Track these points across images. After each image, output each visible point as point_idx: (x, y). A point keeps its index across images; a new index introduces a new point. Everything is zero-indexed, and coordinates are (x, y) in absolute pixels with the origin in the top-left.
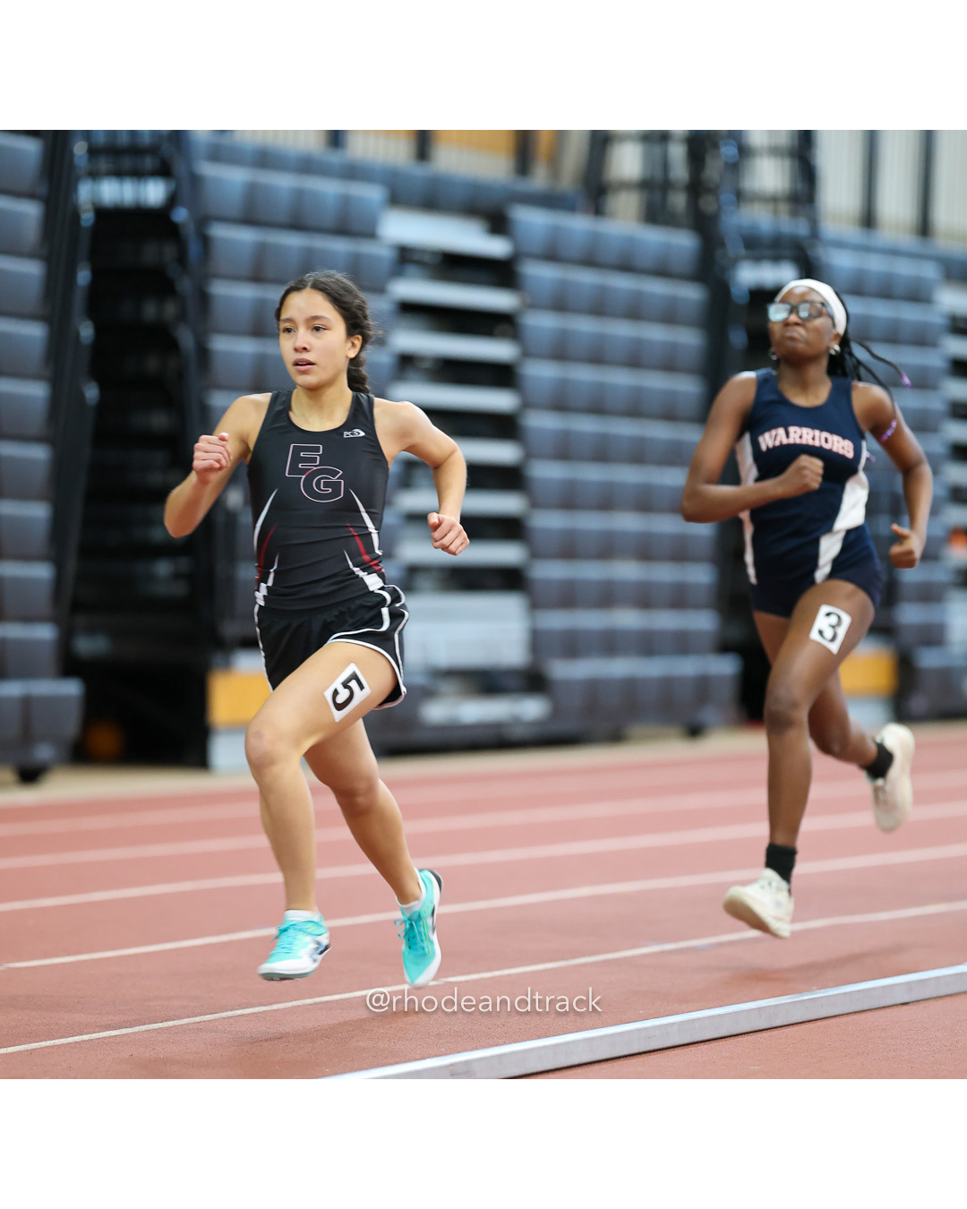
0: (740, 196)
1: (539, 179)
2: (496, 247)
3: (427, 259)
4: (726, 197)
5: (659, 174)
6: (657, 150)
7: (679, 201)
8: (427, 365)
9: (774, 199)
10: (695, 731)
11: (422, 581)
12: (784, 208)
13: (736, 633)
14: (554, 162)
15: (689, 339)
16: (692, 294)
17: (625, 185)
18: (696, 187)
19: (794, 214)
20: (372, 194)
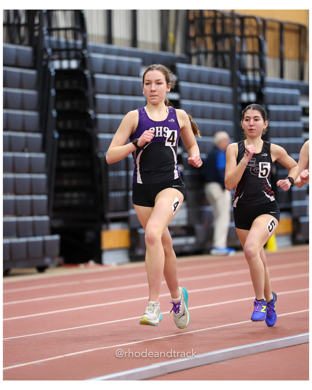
0: (51, 30)
10: (42, 269)
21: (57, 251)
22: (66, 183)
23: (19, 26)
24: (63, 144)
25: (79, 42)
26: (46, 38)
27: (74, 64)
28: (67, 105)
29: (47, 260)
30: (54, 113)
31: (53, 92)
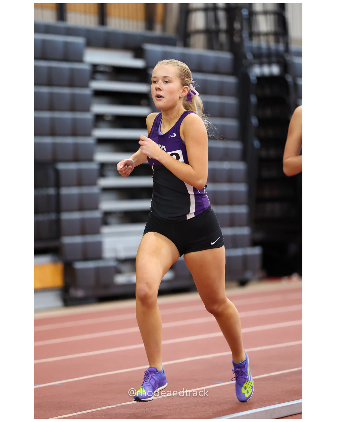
0: (251, 35)
1: (158, 31)
2: (139, 63)
3: (107, 69)
4: (245, 35)
5: (213, 26)
6: (211, 14)
7: (223, 37)
8: (109, 118)
9: (267, 34)
10: (243, 283)
11: (111, 219)
12: (272, 39)
13: (259, 236)
14: (164, 23)
15: (231, 101)
16: (231, 80)
17: (197, 32)
18: (230, 31)
19: (277, 41)
20: (80, 40)
21: (258, 264)
22: (267, 193)
23: (218, 32)
24: (264, 153)
25: (281, 47)
26: (247, 44)
27: (275, 70)
28: (268, 113)
29: (248, 275)
30: (254, 121)
31: (253, 99)
